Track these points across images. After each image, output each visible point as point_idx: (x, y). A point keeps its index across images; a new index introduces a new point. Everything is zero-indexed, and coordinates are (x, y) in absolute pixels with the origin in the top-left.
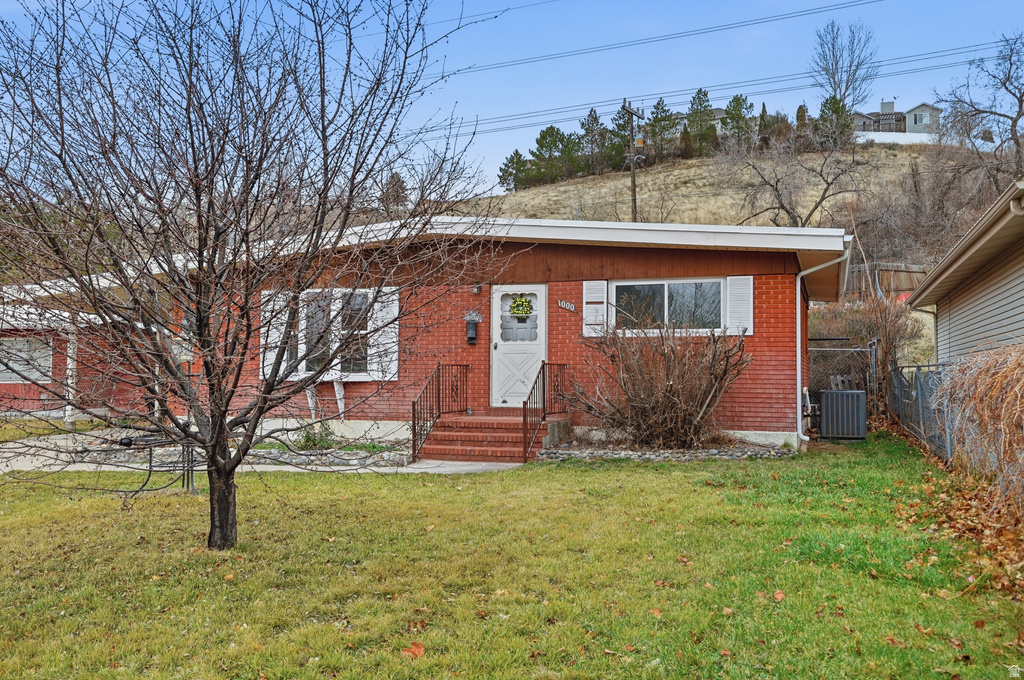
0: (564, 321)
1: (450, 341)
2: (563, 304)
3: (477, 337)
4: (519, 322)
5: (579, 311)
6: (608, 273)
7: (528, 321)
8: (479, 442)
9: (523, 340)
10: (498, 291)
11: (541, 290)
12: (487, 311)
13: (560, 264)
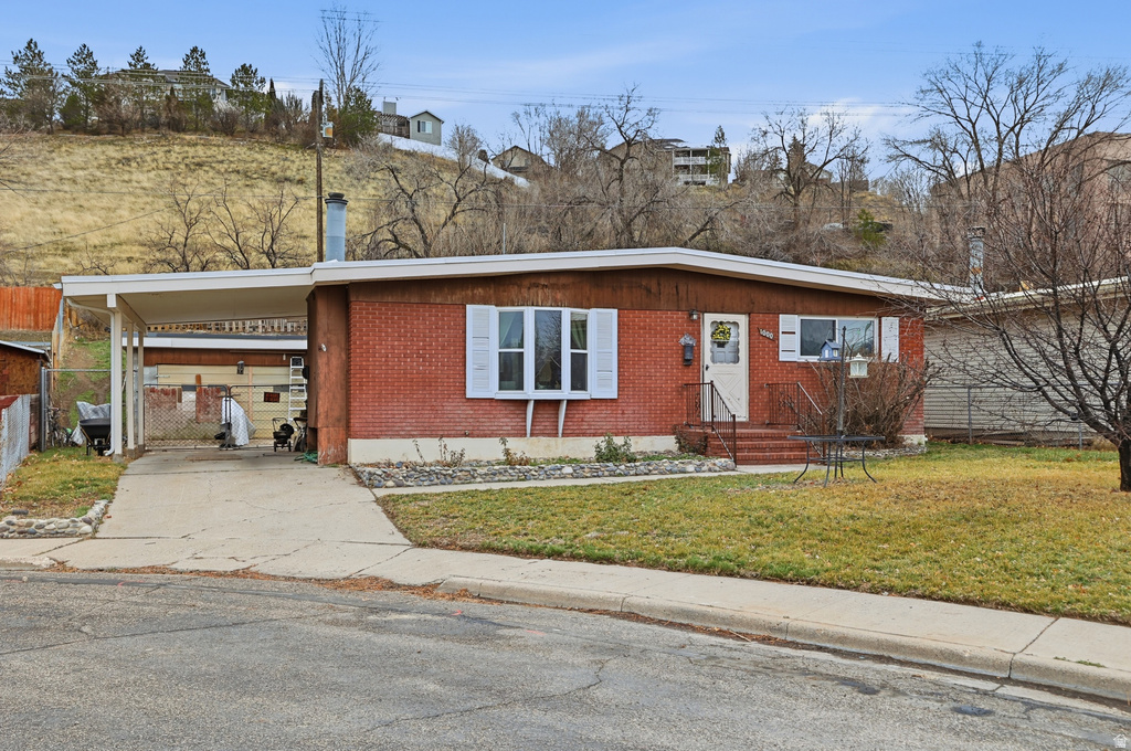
0: (763, 347)
1: (666, 361)
2: (764, 333)
3: (690, 359)
4: (719, 346)
5: (776, 340)
6: (799, 309)
7: (727, 346)
8: (762, 449)
9: (722, 362)
10: (709, 318)
11: (742, 320)
12: (697, 335)
13: (761, 298)
